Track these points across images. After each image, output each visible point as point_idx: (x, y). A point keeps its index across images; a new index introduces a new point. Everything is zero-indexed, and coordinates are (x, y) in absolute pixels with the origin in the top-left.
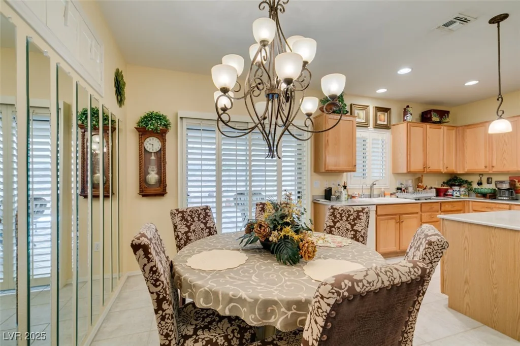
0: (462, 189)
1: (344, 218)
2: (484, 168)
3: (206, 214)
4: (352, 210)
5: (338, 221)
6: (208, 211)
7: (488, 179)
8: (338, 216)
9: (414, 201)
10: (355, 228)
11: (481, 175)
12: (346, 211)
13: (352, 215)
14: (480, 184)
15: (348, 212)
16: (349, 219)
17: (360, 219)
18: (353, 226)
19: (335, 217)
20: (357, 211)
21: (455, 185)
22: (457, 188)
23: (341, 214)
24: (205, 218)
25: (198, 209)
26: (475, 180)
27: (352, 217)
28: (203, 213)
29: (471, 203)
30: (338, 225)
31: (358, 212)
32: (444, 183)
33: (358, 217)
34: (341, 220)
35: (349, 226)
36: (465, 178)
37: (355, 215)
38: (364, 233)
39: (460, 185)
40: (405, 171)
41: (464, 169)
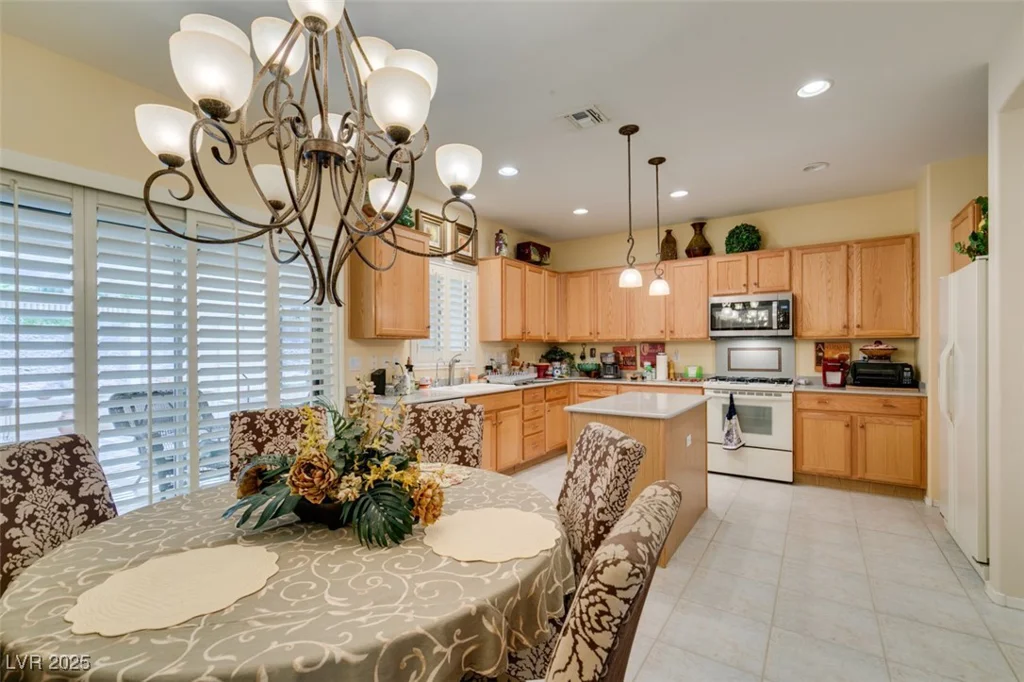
0: (564, 366)
1: (440, 428)
2: (588, 334)
3: (75, 460)
4: (453, 411)
5: (429, 435)
6: (79, 450)
7: (592, 350)
8: (428, 424)
9: (514, 387)
10: (461, 443)
11: (584, 344)
12: (442, 414)
13: (454, 419)
14: (583, 357)
15: (446, 415)
16: (449, 428)
17: (469, 426)
18: (456, 440)
19: (422, 427)
20: (463, 411)
21: (556, 360)
22: (557, 364)
23: (433, 421)
24: (69, 472)
25: (43, 447)
26: (576, 351)
27: (454, 424)
28: (63, 457)
29: (576, 386)
30: (429, 441)
31: (465, 412)
32: (542, 356)
33: (465, 422)
34: (435, 430)
35: (450, 442)
36: (566, 349)
37: (460, 418)
38: (478, 450)
39: (560, 360)
40: (499, 339)
41: (567, 336)
